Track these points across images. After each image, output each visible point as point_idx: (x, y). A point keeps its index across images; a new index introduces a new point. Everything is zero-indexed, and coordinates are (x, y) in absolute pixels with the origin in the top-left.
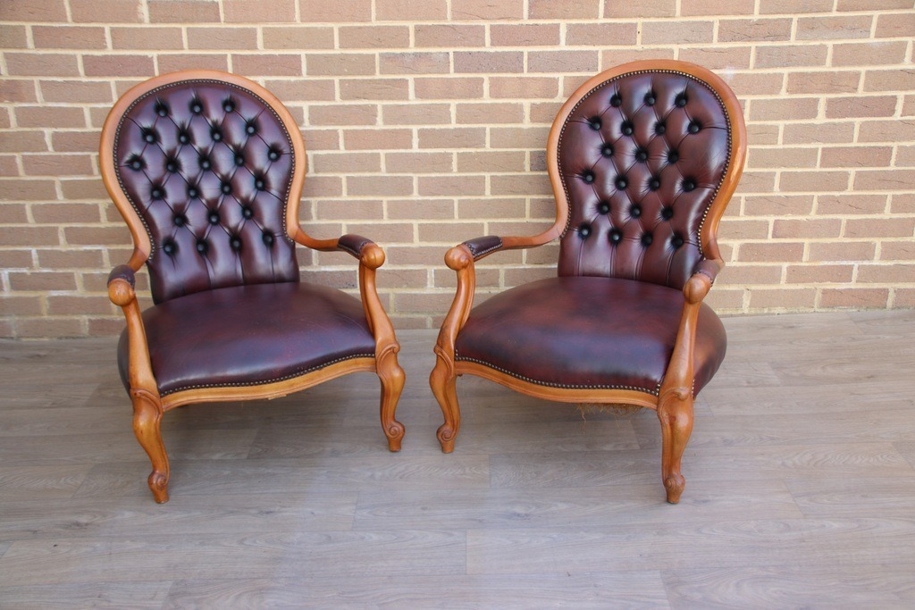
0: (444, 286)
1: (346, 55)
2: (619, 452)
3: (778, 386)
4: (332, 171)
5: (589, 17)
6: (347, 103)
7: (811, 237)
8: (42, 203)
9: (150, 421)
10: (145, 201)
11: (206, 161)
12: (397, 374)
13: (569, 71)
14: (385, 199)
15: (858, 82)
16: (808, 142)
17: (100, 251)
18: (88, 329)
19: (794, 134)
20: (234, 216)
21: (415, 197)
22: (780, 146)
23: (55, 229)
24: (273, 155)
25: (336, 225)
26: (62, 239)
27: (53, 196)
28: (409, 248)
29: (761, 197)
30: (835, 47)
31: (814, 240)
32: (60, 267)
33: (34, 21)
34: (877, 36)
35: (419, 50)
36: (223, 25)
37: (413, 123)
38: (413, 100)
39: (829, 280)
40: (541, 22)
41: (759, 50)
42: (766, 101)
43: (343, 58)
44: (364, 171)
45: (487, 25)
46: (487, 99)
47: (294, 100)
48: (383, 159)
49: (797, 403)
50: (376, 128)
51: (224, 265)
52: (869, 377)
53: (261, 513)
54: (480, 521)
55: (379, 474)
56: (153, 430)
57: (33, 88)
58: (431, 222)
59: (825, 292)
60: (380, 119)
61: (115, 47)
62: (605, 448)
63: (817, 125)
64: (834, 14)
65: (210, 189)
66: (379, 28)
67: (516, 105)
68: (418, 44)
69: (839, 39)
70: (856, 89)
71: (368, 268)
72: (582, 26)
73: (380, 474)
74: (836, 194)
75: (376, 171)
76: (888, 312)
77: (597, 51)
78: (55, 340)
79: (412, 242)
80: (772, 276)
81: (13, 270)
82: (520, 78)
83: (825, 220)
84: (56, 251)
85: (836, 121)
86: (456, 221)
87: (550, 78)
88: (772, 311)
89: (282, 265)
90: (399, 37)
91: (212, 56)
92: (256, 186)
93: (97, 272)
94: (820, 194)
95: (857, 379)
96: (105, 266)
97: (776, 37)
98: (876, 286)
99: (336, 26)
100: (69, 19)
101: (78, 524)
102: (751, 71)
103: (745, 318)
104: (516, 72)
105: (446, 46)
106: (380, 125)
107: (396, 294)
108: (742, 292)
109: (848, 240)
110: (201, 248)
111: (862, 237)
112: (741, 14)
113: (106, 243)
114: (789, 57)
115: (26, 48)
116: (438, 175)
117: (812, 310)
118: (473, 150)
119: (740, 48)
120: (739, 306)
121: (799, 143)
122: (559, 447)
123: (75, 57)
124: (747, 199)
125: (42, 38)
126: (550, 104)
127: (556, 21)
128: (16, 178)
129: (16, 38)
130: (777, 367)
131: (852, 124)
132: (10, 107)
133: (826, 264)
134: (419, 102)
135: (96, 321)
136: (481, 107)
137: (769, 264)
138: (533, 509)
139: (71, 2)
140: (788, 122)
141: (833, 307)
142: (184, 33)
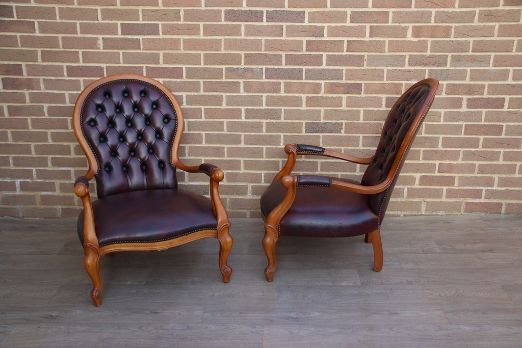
0: (257, 194)
1: (207, 68)
2: (349, 286)
3: (439, 253)
4: (197, 130)
5: (338, 51)
6: (207, 94)
7: (459, 173)
8: (40, 144)
9: (94, 260)
10: (96, 143)
11: (130, 122)
12: (229, 239)
13: (327, 79)
14: (226, 146)
15: (484, 89)
16: (458, 121)
17: (70, 170)
18: (61, 213)
19: (449, 117)
20: (143, 153)
21: (242, 145)
22: (442, 123)
23: (46, 158)
24: (166, 120)
25: (199, 159)
26: (50, 164)
27: (46, 140)
28: (238, 173)
29: (431, 150)
30: (471, 71)
31: (461, 175)
32: (47, 179)
33: (43, 47)
34: (494, 66)
35: (246, 67)
36: (142, 51)
37: (242, 105)
38: (242, 93)
39: (469, 197)
40: (312, 53)
41: (430, 71)
43: (205, 70)
44: (215, 131)
45: (283, 54)
46: (282, 94)
47: (178, 91)
48: (225, 124)
49: (449, 263)
50: (222, 107)
51: (136, 179)
52: (490, 250)
53: (152, 313)
54: (271, 320)
55: (217, 294)
56: (95, 265)
57: (39, 83)
58: (251, 159)
59: (467, 204)
60: (224, 103)
61: (84, 62)
62: (342, 284)
63: (462, 112)
64: (471, 53)
65: (131, 138)
66: (225, 54)
67: (298, 97)
68: (246, 63)
69: (474, 66)
70: (483, 93)
71: (215, 181)
72: (335, 56)
74: (473, 150)
75: (221, 131)
76: (502, 216)
77: (343, 69)
78: (43, 219)
79: (240, 170)
80: (438, 194)
81: (22, 180)
82: (301, 83)
83: (467, 164)
84: (46, 170)
85: (473, 110)
86: (264, 159)
87: (317, 83)
88: (438, 214)
89: (168, 180)
90: (236, 59)
91: (135, 67)
92: (156, 137)
93: (67, 182)
94: (464, 149)
95: (483, 251)
96: (72, 179)
97: (439, 65)
98: (495, 201)
99: (202, 53)
100: (61, 47)
101: (51, 316)
103: (422, 217)
104: (299, 79)
105: (261, 64)
106: (224, 106)
107: (230, 199)
108: (421, 202)
109: (480, 175)
110: (125, 169)
111: (488, 174)
112: (421, 52)
113: (73, 166)
114: (446, 76)
115: (37, 61)
116: (255, 134)
117: (460, 213)
118: (274, 121)
119: (421, 70)
120: (419, 210)
121: (452, 121)
122: (317, 283)
123: (62, 66)
124: (424, 151)
125: (46, 56)
126: (316, 97)
127: (321, 53)
128: (27, 130)
129: (32, 56)
130: (439, 243)
131: (481, 112)
132: (26, 92)
133: (467, 188)
134: (246, 94)
135: (66, 209)
136: (279, 97)
137: (437, 187)
138: (301, 315)
139: (63, 38)
140: (446, 110)
141: (472, 212)
142: (121, 55)
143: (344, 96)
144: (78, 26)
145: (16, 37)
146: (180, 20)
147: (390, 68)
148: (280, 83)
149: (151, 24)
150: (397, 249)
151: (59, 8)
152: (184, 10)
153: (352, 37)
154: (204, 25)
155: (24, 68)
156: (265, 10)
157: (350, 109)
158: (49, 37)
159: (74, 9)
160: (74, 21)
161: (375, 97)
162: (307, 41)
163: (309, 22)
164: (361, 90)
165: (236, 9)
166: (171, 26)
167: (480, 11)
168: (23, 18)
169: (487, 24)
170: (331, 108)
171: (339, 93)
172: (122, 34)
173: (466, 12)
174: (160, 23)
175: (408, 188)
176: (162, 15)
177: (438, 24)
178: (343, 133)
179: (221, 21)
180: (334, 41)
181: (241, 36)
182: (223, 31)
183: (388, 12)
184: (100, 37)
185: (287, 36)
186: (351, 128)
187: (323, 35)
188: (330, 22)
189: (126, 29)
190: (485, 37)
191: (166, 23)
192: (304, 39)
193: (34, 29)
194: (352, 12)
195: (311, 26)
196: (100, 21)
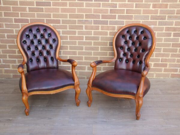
0: (89, 70)
2: (126, 108)
3: (161, 95)
4: (66, 44)
5: (123, 14)
6: (70, 30)
8: (4, 49)
9: (26, 98)
10: (26, 50)
11: (40, 42)
12: (79, 89)
13: (118, 25)
14: (77, 51)
16: (169, 42)
17: (16, 60)
19: (166, 40)
20: (45, 54)
21: (84, 51)
22: (163, 42)
23: (6, 55)
24: (54, 41)
25: (67, 56)
26: (8, 57)
27: (6, 48)
28: (82, 62)
29: (158, 53)
30: (175, 22)
31: (170, 63)
32: (7, 63)
33: (4, 11)
35: (86, 19)
36: (44, 13)
37: (84, 35)
39: (173, 72)
40: (112, 14)
41: (159, 22)
42: (160, 33)
43: (69, 21)
44: (73, 45)
45: (101, 14)
46: (100, 30)
47: (58, 29)
48: (77, 42)
49: (165, 99)
50: (76, 36)
51: (42, 64)
53: (49, 119)
54: (96, 122)
55: (74, 111)
56: (26, 100)
57: (3, 25)
58: (87, 56)
59: (172, 74)
60: (77, 34)
61: (21, 17)
62: (123, 107)
63: (171, 38)
64: (175, 15)
65: (40, 48)
66: (77, 14)
67: (106, 32)
68: (86, 18)
71: (74, 66)
72: (121, 15)
74: (175, 53)
75: (75, 45)
77: (124, 21)
78: (5, 79)
79: (83, 60)
80: (161, 70)
82: (108, 26)
83: (172, 59)
84: (6, 60)
85: (175, 37)
86: (93, 56)
87: (114, 26)
88: (160, 78)
89: (55, 65)
90: (82, 16)
91: (42, 19)
92: (50, 48)
93: (15, 64)
94: (171, 53)
95: (178, 94)
97: (163, 19)
99: (68, 14)
100: (12, 11)
101: (9, 120)
102: (157, 26)
103: (154, 79)
104: (106, 24)
105: (92, 19)
106: (77, 35)
107: (79, 71)
108: (154, 74)
109: (177, 63)
110: (38, 60)
112: (155, 14)
113: (17, 58)
114: (165, 24)
115: (2, 16)
116: (89, 46)
117: (169, 78)
118: (97, 41)
119: (155, 21)
120: (153, 77)
121: (167, 42)
123: (12, 19)
124: (156, 54)
125: (6, 14)
126: (113, 32)
127: (115, 14)
129: (0, 14)
130: (161, 90)
131: (179, 38)
133: (172, 68)
134: (85, 30)
135: (14, 75)
136: (99, 32)
137: (160, 68)
138: (107, 120)
139: (12, 7)
140: (165, 37)
141: (173, 78)
142: (36, 14)
144: (19, 2)
146: (59, 0)
149: (48, 2)
153: (128, 8)
154: (69, 3)
158: (7, 7)
163: (111, 2)
166: (56, 3)
172: (36, 6)
174: (51, 2)
177: (163, 3)
179: (76, 1)
180: (121, 9)
181: (84, 7)
182: (76, 5)
184: (28, 7)
185: (102, 7)
187: (117, 7)
188: (119, 2)
189: (38, 4)
191: (54, 1)
192: (109, 9)
193: (1, 4)
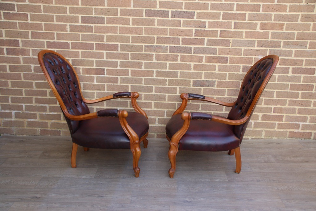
0: (161, 124)
1: (134, 45)
2: (221, 182)
3: (275, 163)
4: (126, 83)
5: (214, 37)
6: (133, 61)
7: (286, 114)
8: (28, 89)
13: (207, 54)
14: (143, 93)
15: (303, 63)
16: (286, 82)
17: (46, 106)
18: (39, 132)
19: (281, 79)
21: (154, 93)
22: (276, 82)
23: (32, 98)
25: (126, 101)
26: (34, 102)
27: (32, 87)
28: (150, 110)
29: (269, 99)
30: (295, 51)
31: (287, 115)
32: (32, 111)
33: (32, 30)
34: (309, 48)
35: (158, 45)
36: (93, 34)
37: (154, 69)
39: (292, 128)
40: (198, 38)
41: (270, 50)
43: (132, 46)
44: (137, 84)
45: (181, 37)
46: (179, 62)
47: (115, 59)
48: (143, 80)
49: (282, 169)
50: (142, 69)
52: (306, 162)
53: (99, 196)
54: (174, 203)
57: (29, 51)
58: (158, 102)
59: (290, 132)
60: (143, 67)
61: (57, 39)
62: (216, 181)
63: (289, 76)
64: (295, 40)
66: (145, 37)
67: (189, 64)
68: (157, 43)
69: (297, 48)
70: (302, 65)
72: (212, 39)
73: (140, 185)
74: (295, 99)
75: (141, 84)
76: (312, 140)
77: (217, 48)
78: (28, 136)
79: (151, 108)
80: (273, 126)
81: (16, 111)
82: (191, 56)
83: (291, 108)
84: (31, 105)
85: (295, 75)
86: (167, 102)
87: (201, 56)
88: (272, 138)
90: (151, 40)
91: (89, 43)
93: (44, 113)
94: (289, 99)
95: (302, 162)
96: (47, 111)
97: (276, 47)
98: (308, 131)
99: (131, 36)
100: (44, 30)
101: (36, 197)
103: (263, 140)
104: (189, 53)
105: (167, 44)
106: (143, 69)
108: (262, 131)
109: (299, 115)
111: (303, 114)
112: (265, 39)
113: (48, 104)
114: (280, 53)
115: (28, 38)
116: (161, 86)
117: (286, 138)
118: (174, 79)
119: (264, 49)
120: (261, 136)
121: (283, 82)
122: (201, 179)
123: (44, 42)
124: (265, 100)
125: (34, 35)
126: (200, 64)
127: (203, 38)
128: (21, 81)
129: (26, 35)
130: (275, 156)
131: (301, 77)
132: (21, 57)
133: (291, 123)
134: (157, 62)
135: (43, 130)
136: (177, 64)
137: (272, 122)
138: (192, 200)
139: (45, 24)
140: (279, 75)
141: (293, 138)
142: (80, 36)
143: (217, 65)
144: (55, 17)
145: (16, 23)
146: (118, 15)
147: (246, 48)
148: (178, 55)
149: (99, 17)
150: (249, 159)
151: (44, 6)
152: (120, 9)
153: (223, 28)
154: (133, 19)
155: (20, 42)
156: (170, 10)
157: (221, 72)
158: (36, 23)
159: (53, 6)
160: (53, 14)
161: (236, 66)
162: (195, 30)
163: (197, 18)
164: (228, 61)
165: (152, 9)
166: (112, 19)
167: (302, 14)
168: (20, 11)
169: (306, 23)
170: (209, 72)
171: (214, 63)
172: (82, 23)
173: (293, 15)
174: (105, 17)
175: (254, 122)
176: (107, 12)
177: (276, 22)
178: (215, 87)
179: (143, 16)
180: (212, 30)
181: (155, 26)
182: (144, 22)
183: (246, 14)
184: (68, 24)
185: (183, 26)
186: (220, 84)
187: (205, 27)
188: (210, 19)
189: (84, 20)
190: (304, 30)
191: (109, 16)
192: (194, 29)
193: (28, 19)
194: (224, 13)
195: (198, 21)
196: (69, 14)
